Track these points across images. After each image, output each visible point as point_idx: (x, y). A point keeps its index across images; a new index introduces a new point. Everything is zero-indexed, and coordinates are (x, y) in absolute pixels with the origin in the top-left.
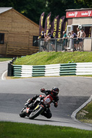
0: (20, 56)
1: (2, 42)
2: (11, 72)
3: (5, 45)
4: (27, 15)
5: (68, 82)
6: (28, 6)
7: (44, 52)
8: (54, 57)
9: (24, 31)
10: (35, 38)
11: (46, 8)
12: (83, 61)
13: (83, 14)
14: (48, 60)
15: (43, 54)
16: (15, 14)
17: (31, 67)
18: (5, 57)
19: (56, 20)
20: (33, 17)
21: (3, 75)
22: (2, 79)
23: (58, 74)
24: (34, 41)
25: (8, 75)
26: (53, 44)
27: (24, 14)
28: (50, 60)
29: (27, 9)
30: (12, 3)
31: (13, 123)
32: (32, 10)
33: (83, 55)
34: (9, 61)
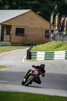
0: (36, 45)
1: (23, 35)
2: (29, 56)
3: (25, 36)
4: (42, 15)
6: (42, 9)
7: (53, 42)
8: (61, 45)
9: (39, 26)
10: (47, 31)
11: (55, 10)
14: (56, 48)
15: (53, 43)
16: (33, 14)
17: (43, 53)
18: (25, 46)
20: (46, 16)
21: (23, 58)
22: (23, 61)
24: (46, 34)
25: (27, 59)
27: (39, 14)
28: (57, 47)
29: (41, 11)
30: (30, 6)
31: (30, 94)
32: (45, 11)
34: (28, 48)
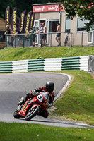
5: (36, 78)
7: (11, 48)
8: (21, 53)
10: (2, 33)
12: (51, 56)
13: (50, 9)
14: (15, 56)
15: (10, 50)
19: (23, 15)
23: (26, 71)
26: (21, 39)
28: (17, 56)
33: (50, 50)
